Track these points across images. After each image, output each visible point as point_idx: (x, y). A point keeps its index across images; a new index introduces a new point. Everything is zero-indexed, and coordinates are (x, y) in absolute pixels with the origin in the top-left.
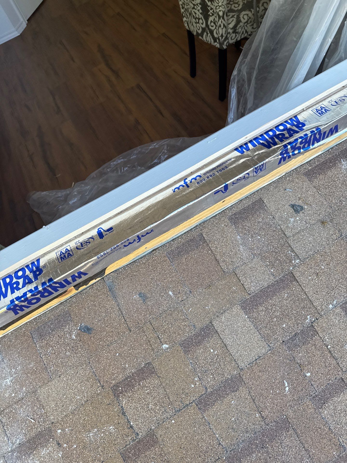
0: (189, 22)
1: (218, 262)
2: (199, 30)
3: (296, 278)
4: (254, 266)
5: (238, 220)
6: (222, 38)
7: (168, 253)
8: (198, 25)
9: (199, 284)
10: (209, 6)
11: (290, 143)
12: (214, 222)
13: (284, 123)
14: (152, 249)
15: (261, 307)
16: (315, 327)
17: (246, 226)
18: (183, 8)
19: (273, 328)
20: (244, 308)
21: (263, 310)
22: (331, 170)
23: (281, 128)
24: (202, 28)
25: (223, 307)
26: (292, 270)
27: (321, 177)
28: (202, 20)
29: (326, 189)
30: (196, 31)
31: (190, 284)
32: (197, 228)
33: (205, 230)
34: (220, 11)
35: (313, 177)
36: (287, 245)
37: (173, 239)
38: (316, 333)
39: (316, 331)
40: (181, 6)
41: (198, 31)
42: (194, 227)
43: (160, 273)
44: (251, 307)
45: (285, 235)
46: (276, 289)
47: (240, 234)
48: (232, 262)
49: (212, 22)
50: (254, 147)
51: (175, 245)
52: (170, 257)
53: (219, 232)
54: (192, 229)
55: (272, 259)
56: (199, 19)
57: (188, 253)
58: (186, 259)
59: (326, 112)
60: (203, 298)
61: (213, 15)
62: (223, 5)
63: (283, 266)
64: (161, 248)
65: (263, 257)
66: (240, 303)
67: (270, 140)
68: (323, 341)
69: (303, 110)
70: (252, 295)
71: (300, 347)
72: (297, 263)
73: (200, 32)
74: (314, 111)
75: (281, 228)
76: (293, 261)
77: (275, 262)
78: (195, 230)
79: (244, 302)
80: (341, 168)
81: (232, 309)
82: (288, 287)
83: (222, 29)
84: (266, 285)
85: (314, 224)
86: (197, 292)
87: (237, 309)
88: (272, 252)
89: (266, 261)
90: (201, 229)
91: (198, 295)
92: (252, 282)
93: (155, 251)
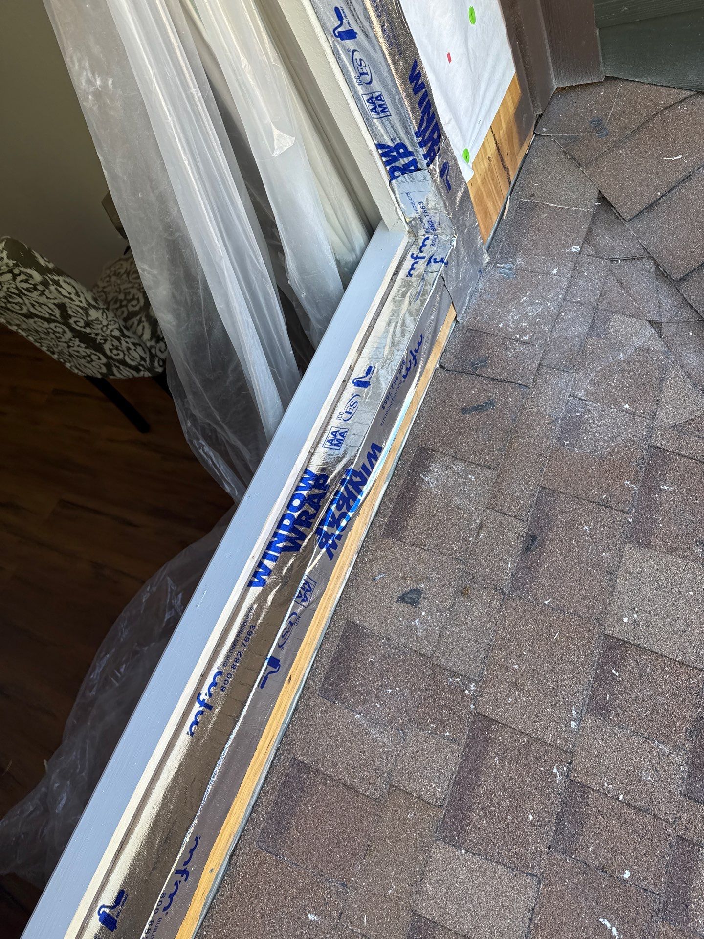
0: (78, 367)
1: (354, 788)
2: (101, 368)
3: (491, 717)
4: (415, 749)
5: (337, 685)
6: (145, 361)
7: (260, 841)
8: (93, 363)
9: (348, 857)
10: (91, 334)
11: (322, 523)
12: (300, 720)
13: (297, 492)
14: (228, 857)
15: (474, 812)
16: (578, 779)
17: (355, 686)
18: (53, 353)
19: (517, 836)
20: (448, 840)
21: (480, 817)
22: (418, 502)
23: (296, 503)
24: (104, 365)
25: (415, 868)
26: (475, 709)
27: (411, 522)
28: (95, 355)
29: (431, 537)
30: (98, 371)
31: (335, 869)
32: (281, 754)
33: (297, 746)
34: (112, 331)
35: (400, 530)
36: (438, 670)
37: (251, 806)
38: (586, 789)
39: (583, 786)
40: (49, 353)
41: (100, 371)
42: (275, 755)
43: (269, 894)
44: (458, 828)
45: (425, 656)
46: (475, 762)
47: (357, 709)
48: (375, 770)
49: (113, 349)
50: (275, 562)
51: (262, 817)
52: (268, 846)
53: (320, 732)
54: (272, 762)
55: (434, 713)
56: (89, 356)
57: (295, 813)
58: (297, 827)
59: (343, 436)
60: (373, 879)
61: (105, 341)
62: (110, 321)
63: (459, 713)
64: (242, 841)
65: (418, 719)
66: (437, 835)
67: (292, 535)
68: (605, 794)
69: (311, 454)
70: (446, 805)
71: (581, 835)
72: (475, 691)
73: (104, 370)
74: (326, 446)
75: (411, 649)
76: (467, 691)
77: (442, 715)
78: (279, 760)
79: (442, 827)
80: (428, 490)
81: (431, 857)
82: (490, 743)
83: (135, 350)
84: (454, 768)
85: (453, 606)
86: (354, 875)
87: (440, 852)
88: (425, 700)
89: (428, 724)
90: (289, 750)
91: (360, 879)
92: (430, 781)
93: (234, 858)
